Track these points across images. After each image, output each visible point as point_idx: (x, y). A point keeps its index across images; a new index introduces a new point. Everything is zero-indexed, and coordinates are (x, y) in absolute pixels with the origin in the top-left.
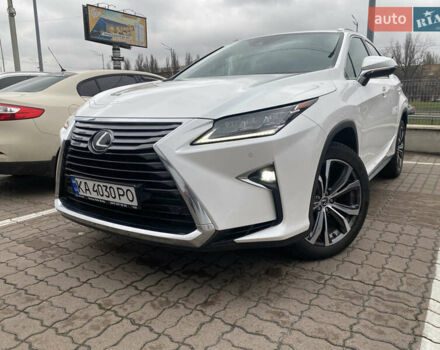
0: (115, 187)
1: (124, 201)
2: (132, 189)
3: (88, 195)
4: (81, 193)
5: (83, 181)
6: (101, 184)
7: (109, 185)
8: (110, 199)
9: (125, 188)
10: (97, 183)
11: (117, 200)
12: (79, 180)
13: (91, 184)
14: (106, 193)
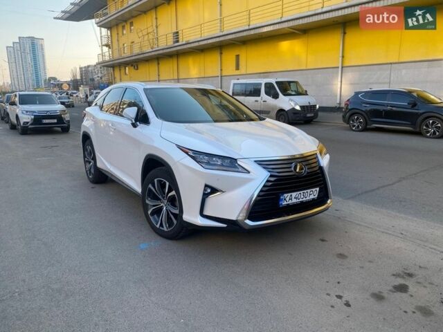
0: (309, 191)
1: (312, 197)
2: (318, 189)
3: (290, 202)
4: (285, 203)
5: (289, 194)
6: (301, 192)
7: (305, 191)
8: (304, 199)
9: (314, 190)
10: (299, 193)
11: (308, 198)
12: (286, 195)
13: (294, 194)
14: (302, 197)
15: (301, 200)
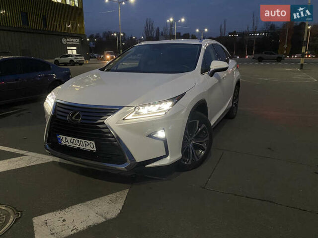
1: (89, 148)
2: (93, 143)
3: (67, 144)
4: (63, 143)
5: (64, 137)
7: (80, 140)
8: (80, 147)
9: (89, 142)
10: (73, 138)
11: (84, 147)
13: (69, 138)
14: (78, 144)
15: (77, 146)
